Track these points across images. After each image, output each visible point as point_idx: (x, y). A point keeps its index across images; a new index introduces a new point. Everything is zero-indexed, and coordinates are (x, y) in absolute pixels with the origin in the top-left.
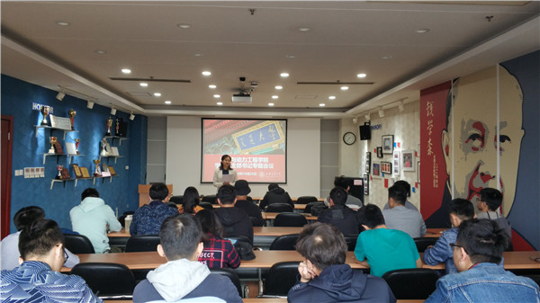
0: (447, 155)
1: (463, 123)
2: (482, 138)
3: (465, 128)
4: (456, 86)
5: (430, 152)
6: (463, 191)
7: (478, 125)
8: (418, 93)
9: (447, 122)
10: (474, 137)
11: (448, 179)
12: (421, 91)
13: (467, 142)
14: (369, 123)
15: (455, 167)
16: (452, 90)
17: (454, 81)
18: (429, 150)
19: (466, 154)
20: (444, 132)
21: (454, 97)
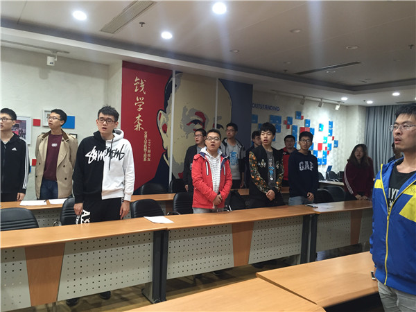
0: (165, 132)
1: (185, 110)
2: (203, 124)
3: (187, 113)
7: (199, 114)
8: (120, 62)
9: (166, 105)
10: (195, 122)
11: (166, 152)
12: (123, 61)
13: (188, 124)
15: (174, 142)
16: (174, 80)
17: (177, 72)
18: (138, 126)
19: (188, 134)
20: (160, 112)
21: (176, 86)
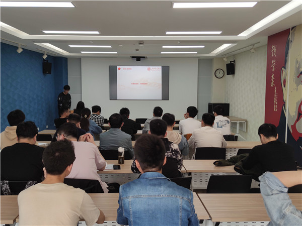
0: (285, 86)
1: (297, 62)
3: (298, 65)
4: (293, 33)
5: (272, 84)
6: (294, 114)
8: (266, 38)
11: (284, 105)
12: (269, 37)
13: (298, 77)
14: (234, 62)
15: (289, 96)
16: (290, 36)
17: (292, 28)
18: (272, 83)
19: (297, 86)
20: (283, 69)
21: (291, 41)
